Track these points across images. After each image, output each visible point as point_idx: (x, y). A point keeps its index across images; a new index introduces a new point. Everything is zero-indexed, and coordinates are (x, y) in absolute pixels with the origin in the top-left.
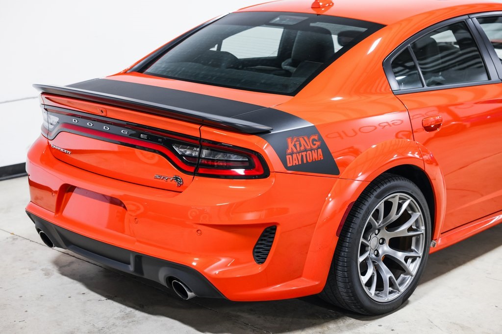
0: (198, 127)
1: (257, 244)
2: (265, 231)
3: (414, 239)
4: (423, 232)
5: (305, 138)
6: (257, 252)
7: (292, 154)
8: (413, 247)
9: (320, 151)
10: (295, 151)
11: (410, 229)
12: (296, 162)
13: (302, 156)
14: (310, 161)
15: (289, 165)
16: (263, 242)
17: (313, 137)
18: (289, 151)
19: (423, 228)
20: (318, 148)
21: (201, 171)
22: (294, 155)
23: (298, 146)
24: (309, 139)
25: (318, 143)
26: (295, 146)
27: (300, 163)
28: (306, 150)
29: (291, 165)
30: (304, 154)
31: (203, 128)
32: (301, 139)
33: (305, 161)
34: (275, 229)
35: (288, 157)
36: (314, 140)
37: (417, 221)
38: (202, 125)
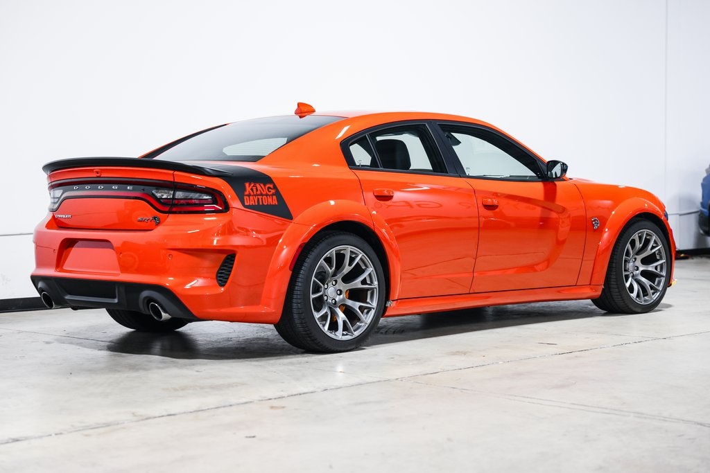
0: (172, 172)
1: (220, 269)
2: (227, 258)
3: (369, 293)
4: (377, 286)
5: (262, 185)
6: (220, 277)
7: (249, 195)
8: (368, 300)
9: (274, 197)
10: (252, 194)
11: (364, 282)
12: (252, 203)
13: (258, 199)
14: (266, 204)
15: (246, 204)
16: (225, 268)
17: (268, 185)
18: (247, 193)
19: (376, 283)
20: (273, 195)
21: (174, 209)
22: (251, 197)
23: (255, 190)
24: (265, 186)
25: (273, 191)
26: (252, 189)
27: (256, 204)
28: (262, 195)
29: (248, 204)
30: (260, 197)
31: (176, 173)
32: (258, 185)
33: (261, 203)
34: (234, 257)
35: (245, 197)
36: (269, 188)
37: (370, 275)
38: (175, 170)
